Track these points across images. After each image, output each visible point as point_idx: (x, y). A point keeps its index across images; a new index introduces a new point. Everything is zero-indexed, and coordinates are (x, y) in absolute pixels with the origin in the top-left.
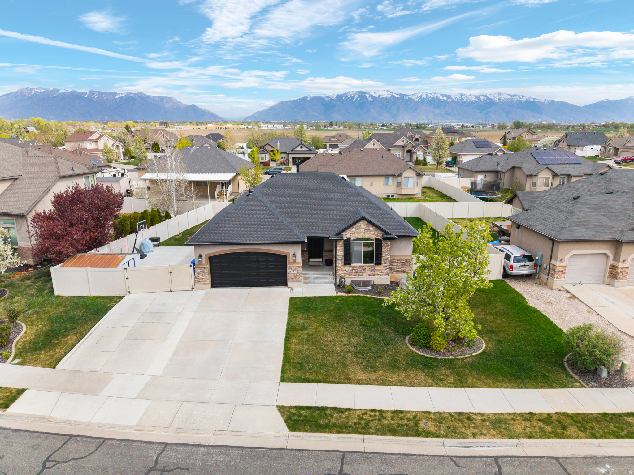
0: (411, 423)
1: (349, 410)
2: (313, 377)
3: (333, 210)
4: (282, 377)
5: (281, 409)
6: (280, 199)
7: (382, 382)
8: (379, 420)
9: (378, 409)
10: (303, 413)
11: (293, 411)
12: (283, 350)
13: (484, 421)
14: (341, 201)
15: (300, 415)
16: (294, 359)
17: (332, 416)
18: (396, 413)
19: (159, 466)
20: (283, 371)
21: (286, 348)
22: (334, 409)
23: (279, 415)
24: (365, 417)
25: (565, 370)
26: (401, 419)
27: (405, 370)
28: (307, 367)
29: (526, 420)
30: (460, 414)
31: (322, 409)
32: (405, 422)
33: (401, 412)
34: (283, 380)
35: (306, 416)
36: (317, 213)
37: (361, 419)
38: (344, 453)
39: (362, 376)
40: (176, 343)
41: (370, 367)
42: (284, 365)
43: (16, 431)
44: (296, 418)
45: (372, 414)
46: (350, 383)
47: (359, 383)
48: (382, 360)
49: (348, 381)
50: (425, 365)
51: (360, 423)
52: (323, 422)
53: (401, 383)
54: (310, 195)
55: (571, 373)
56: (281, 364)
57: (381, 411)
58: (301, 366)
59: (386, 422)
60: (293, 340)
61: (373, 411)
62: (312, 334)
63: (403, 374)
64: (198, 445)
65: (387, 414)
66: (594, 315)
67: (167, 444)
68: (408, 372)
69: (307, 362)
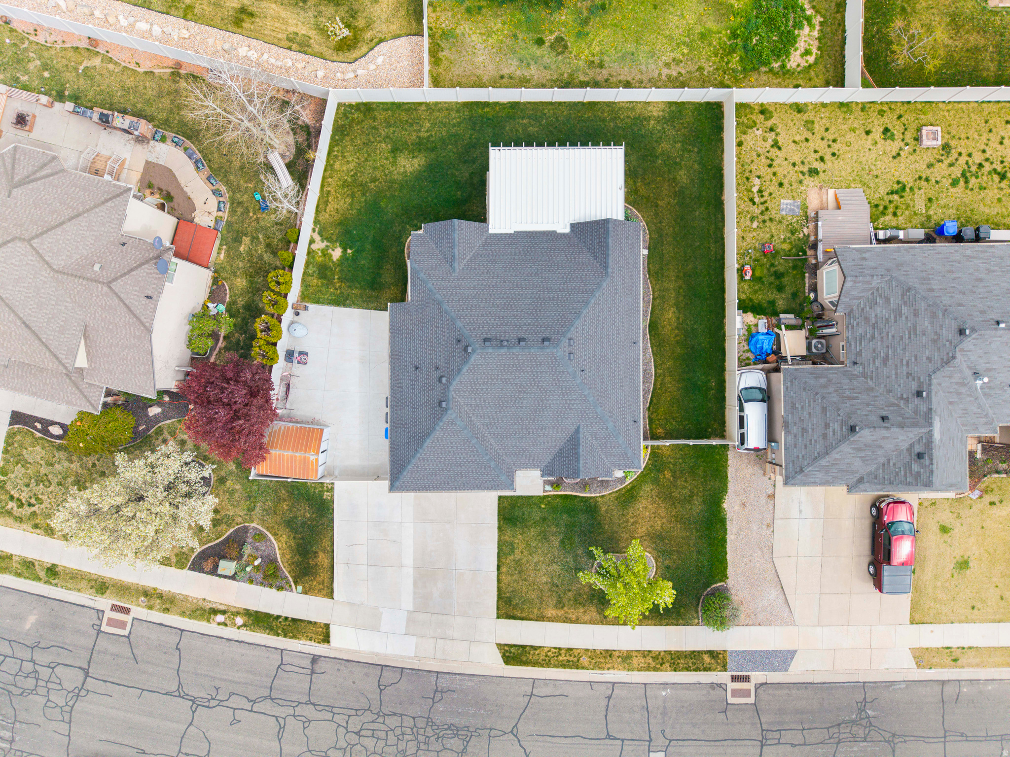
0: (575, 659)
1: (540, 647)
2: (519, 614)
3: (549, 428)
4: (497, 613)
5: (499, 646)
6: (482, 407)
7: (567, 620)
8: (557, 656)
9: (558, 646)
10: (513, 650)
11: (506, 648)
12: (496, 583)
13: (619, 657)
14: (561, 412)
15: (511, 652)
16: (505, 594)
17: (529, 653)
18: (570, 650)
19: (439, 689)
20: (498, 608)
21: (499, 581)
22: (532, 647)
23: (497, 651)
24: (549, 654)
26: (570, 655)
27: (584, 606)
28: (514, 602)
29: (644, 657)
30: (607, 651)
31: (523, 647)
32: (572, 659)
33: (571, 649)
34: (498, 617)
35: (514, 653)
36: (529, 433)
37: (547, 656)
38: (534, 679)
39: (551, 612)
40: (411, 570)
41: (560, 604)
42: (498, 601)
43: (348, 661)
44: (507, 654)
45: (554, 650)
46: (543, 621)
47: (550, 620)
48: (570, 594)
49: (541, 618)
50: (599, 601)
51: (545, 660)
52: (524, 659)
53: (577, 621)
54: (520, 398)
55: (699, 609)
56: (496, 599)
57: (560, 649)
58: (510, 601)
59: (561, 658)
60: (504, 569)
61: (555, 648)
62: (519, 560)
63: (582, 610)
64: (455, 674)
65: (563, 652)
66: (769, 532)
67: (438, 673)
68: (586, 608)
69: (515, 597)
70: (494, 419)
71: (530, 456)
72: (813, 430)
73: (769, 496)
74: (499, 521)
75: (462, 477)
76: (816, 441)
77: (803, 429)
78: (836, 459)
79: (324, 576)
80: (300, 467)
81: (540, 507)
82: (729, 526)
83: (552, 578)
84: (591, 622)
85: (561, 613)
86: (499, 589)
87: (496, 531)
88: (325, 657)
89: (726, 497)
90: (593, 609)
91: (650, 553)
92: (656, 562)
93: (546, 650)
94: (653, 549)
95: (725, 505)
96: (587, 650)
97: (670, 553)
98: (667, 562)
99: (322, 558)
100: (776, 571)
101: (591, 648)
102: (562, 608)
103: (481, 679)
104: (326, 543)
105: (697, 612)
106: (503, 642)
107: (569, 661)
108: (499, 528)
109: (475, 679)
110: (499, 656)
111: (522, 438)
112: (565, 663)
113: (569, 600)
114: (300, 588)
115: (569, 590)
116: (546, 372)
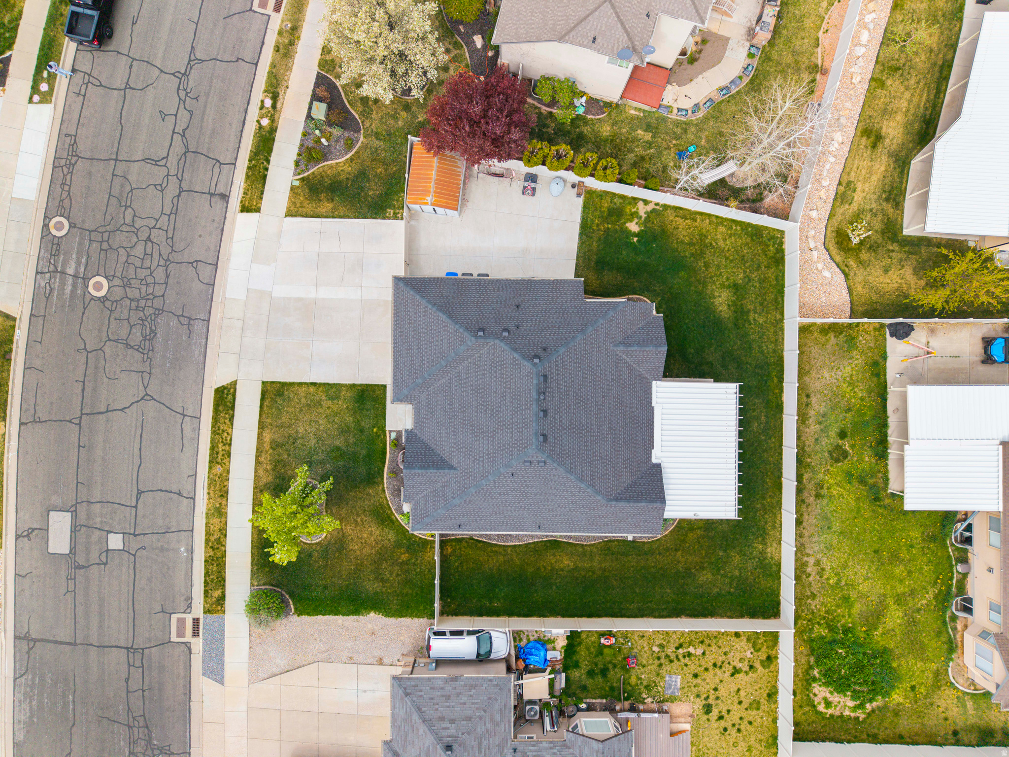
0: (219, 460)
1: (232, 425)
2: (266, 403)
3: (455, 439)
4: (267, 382)
5: (235, 383)
6: (477, 372)
7: (259, 452)
8: (222, 442)
9: (233, 443)
10: (230, 397)
11: (232, 390)
12: (299, 381)
13: (220, 504)
14: (471, 451)
15: (227, 395)
16: (287, 390)
17: (226, 414)
18: (229, 455)
19: (192, 322)
20: (273, 383)
21: (300, 384)
22: (233, 416)
23: (229, 381)
24: (225, 434)
25: (272, 585)
26: (223, 455)
27: (273, 470)
28: (278, 399)
29: (220, 530)
30: (227, 492)
31: (233, 408)
32: (220, 456)
33: (229, 456)
34: (263, 383)
35: (226, 398)
36: (450, 419)
37: (223, 431)
38: (200, 418)
39: (267, 436)
40: (313, 295)
41: (276, 445)
42: (280, 383)
43: (222, 230)
44: (226, 391)
45: (229, 439)
46: (259, 428)
47: (260, 435)
48: (285, 456)
49: (262, 426)
50: (278, 485)
51: (219, 430)
52: (221, 408)
53: (258, 462)
54: (486, 411)
55: (267, 587)
56: (282, 380)
57: (230, 445)
58: (279, 395)
59: (220, 445)
60: (312, 389)
61: (231, 440)
62: (321, 405)
63: (269, 467)
64: (207, 339)
65: (227, 448)
66: (344, 659)
67: (208, 321)
68: (271, 472)
69: (284, 400)
70: (465, 383)
71: (427, 419)
72: (448, 707)
73: (381, 659)
74: (361, 385)
75: (407, 349)
76: (437, 709)
77: (449, 696)
78: (418, 729)
79: (309, 207)
80: (419, 186)
81: (374, 427)
82: (351, 618)
83: (302, 438)
84: (257, 477)
85: (267, 446)
86: (292, 384)
87: (351, 382)
88: (227, 207)
89: (380, 616)
90: (270, 479)
91: (326, 537)
92: (316, 544)
93: (230, 431)
94: (330, 541)
95: (372, 614)
96: (228, 472)
97: (325, 558)
98: (315, 554)
99: (327, 206)
100: (304, 666)
101: (231, 476)
102: (272, 448)
103: (202, 366)
104: (342, 210)
105: (264, 584)
106: (238, 387)
107: (217, 453)
108: (353, 386)
109: (202, 358)
110: (224, 383)
111: (445, 411)
112: (216, 449)
113: (279, 455)
114: (297, 183)
115: (289, 455)
116: (512, 437)
